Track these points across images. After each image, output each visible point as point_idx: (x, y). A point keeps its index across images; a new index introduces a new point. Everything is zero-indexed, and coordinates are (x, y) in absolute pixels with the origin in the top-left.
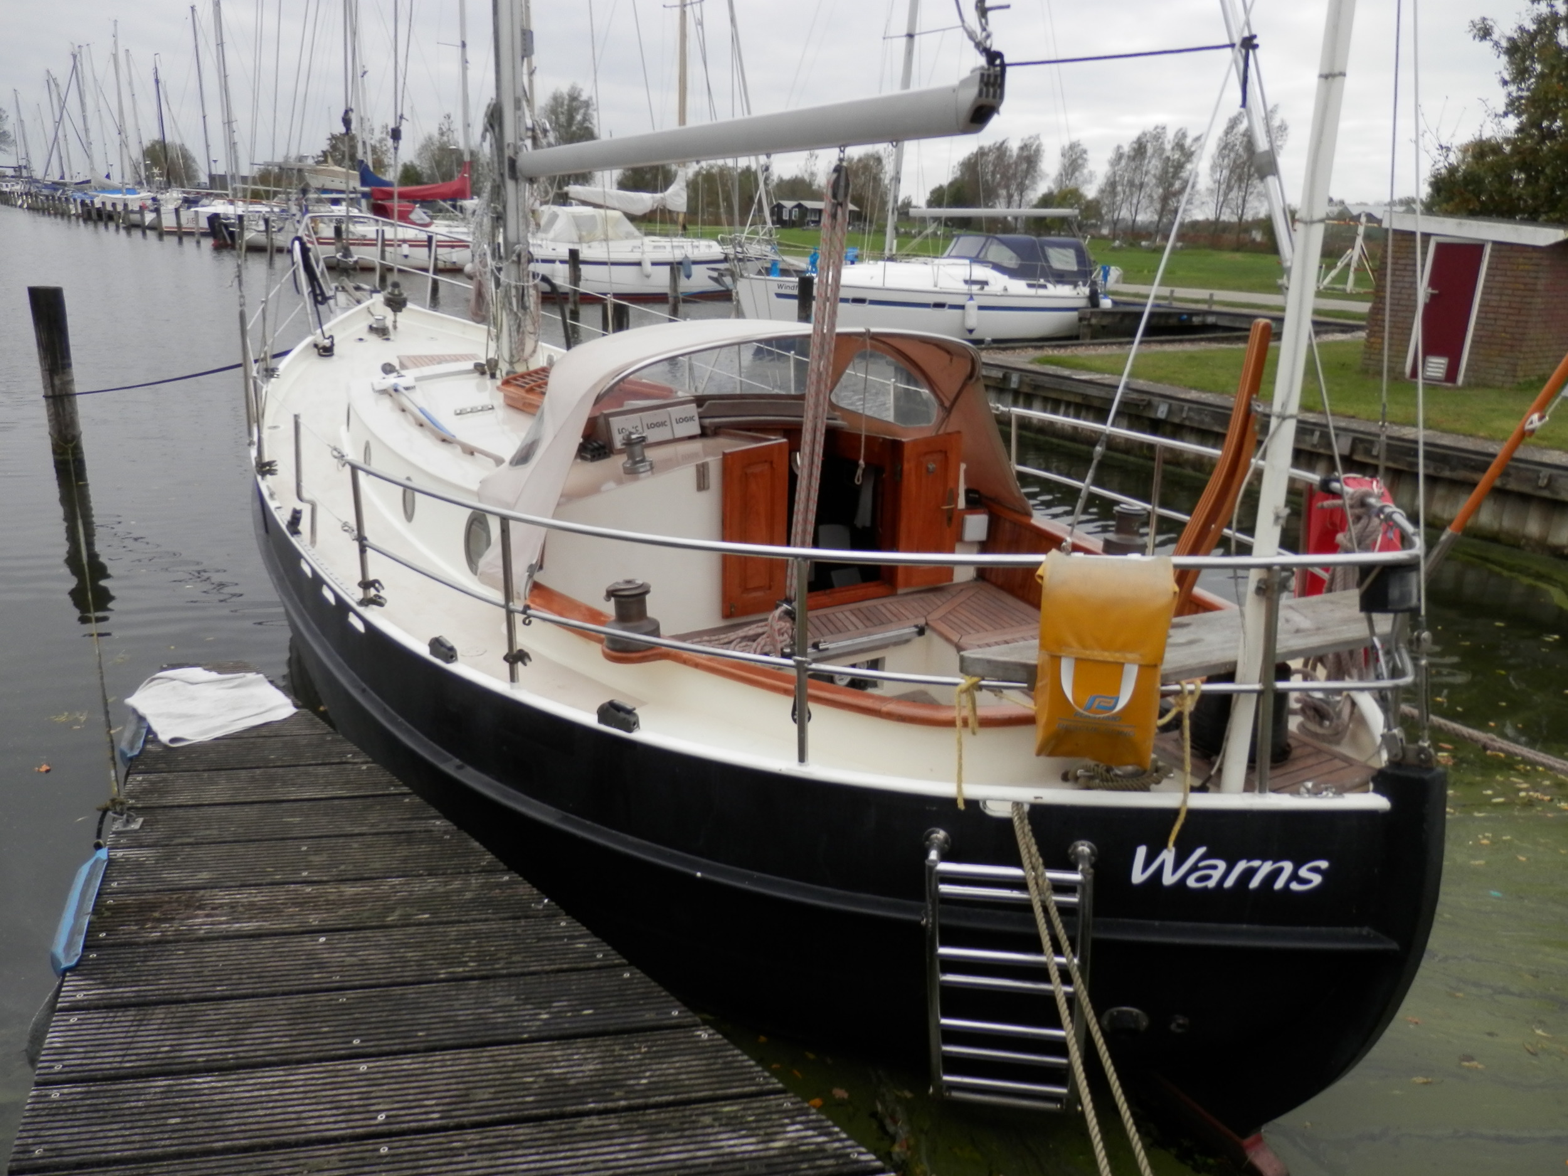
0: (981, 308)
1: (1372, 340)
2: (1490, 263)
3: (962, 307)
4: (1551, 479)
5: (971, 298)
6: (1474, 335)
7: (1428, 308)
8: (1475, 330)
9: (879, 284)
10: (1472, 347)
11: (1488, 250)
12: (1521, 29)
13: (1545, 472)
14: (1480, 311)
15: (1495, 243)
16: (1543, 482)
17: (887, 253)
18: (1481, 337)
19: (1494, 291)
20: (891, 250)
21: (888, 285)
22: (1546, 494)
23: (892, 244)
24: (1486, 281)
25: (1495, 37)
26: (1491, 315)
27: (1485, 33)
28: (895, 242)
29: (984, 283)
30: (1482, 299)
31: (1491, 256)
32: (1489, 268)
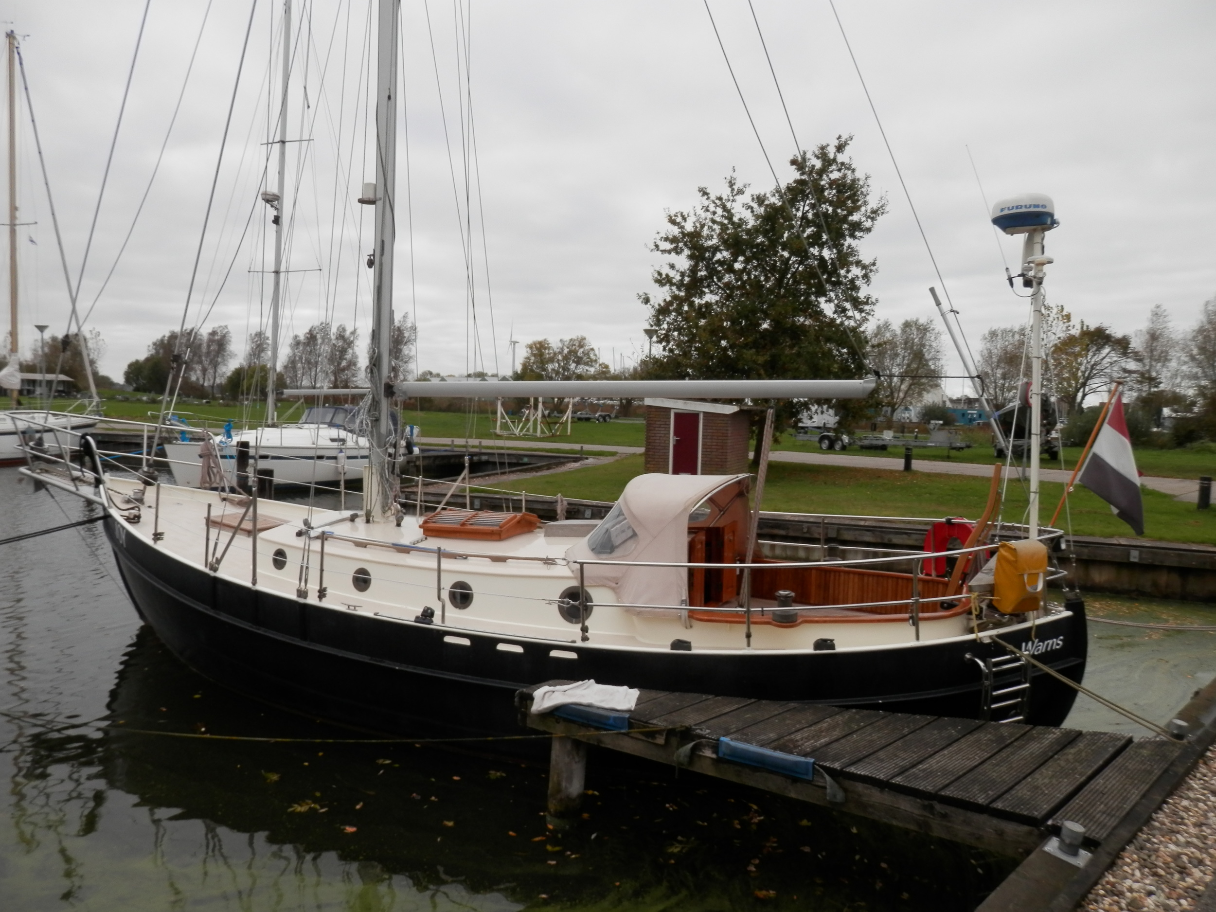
0: (349, 458)
1: (648, 466)
2: (703, 423)
3: (335, 458)
4: (809, 528)
5: (341, 451)
6: (702, 461)
7: (675, 447)
8: (702, 458)
9: (278, 444)
10: (702, 467)
11: (701, 416)
12: (665, 300)
13: (805, 525)
14: (703, 448)
15: (705, 413)
16: (805, 530)
17: (270, 422)
18: (706, 461)
19: (709, 437)
20: (273, 419)
21: (284, 445)
22: (807, 535)
23: (273, 415)
24: (703, 432)
25: (652, 302)
26: (709, 450)
27: (647, 301)
28: (276, 413)
29: (343, 441)
30: (703, 442)
31: (703, 419)
32: (704, 426)
